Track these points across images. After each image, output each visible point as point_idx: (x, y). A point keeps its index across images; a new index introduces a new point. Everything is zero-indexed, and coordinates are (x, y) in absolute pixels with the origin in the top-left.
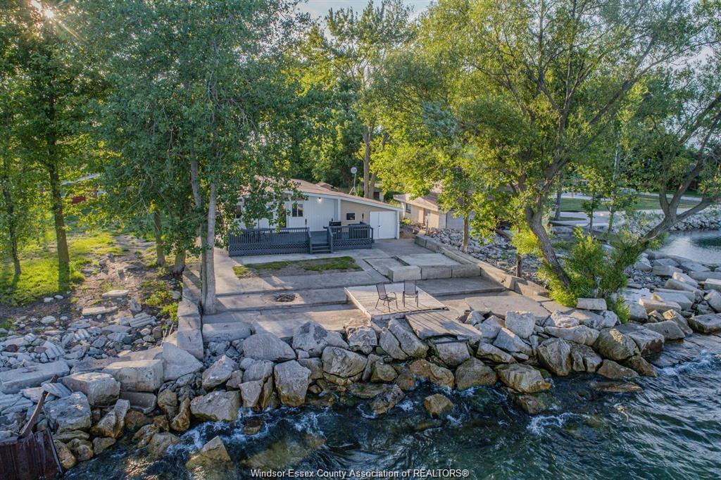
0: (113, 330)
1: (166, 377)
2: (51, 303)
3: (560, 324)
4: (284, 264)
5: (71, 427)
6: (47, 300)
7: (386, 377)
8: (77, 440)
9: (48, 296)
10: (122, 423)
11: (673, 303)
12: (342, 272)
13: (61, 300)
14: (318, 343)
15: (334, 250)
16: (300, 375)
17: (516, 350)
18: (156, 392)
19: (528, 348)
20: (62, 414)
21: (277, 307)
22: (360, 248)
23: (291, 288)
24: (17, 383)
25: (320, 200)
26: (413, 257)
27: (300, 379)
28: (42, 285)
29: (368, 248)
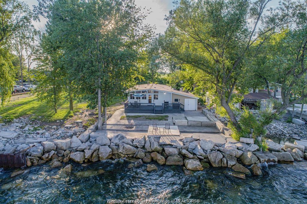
0: (69, 132)
1: (71, 147)
2: (59, 122)
3: (226, 147)
4: (140, 116)
5: (35, 156)
6: (58, 121)
7: (141, 157)
8: (35, 159)
9: (59, 120)
10: (50, 157)
11: (302, 146)
12: (159, 120)
13: (62, 122)
14: (119, 141)
15: (164, 113)
16: (107, 151)
17: (199, 154)
18: (65, 151)
19: (204, 154)
20: (34, 151)
21: (124, 130)
22: (175, 113)
23: (134, 124)
24: (30, 142)
25: (165, 93)
26: (192, 117)
27: (106, 152)
28: (60, 117)
29: (179, 113)
